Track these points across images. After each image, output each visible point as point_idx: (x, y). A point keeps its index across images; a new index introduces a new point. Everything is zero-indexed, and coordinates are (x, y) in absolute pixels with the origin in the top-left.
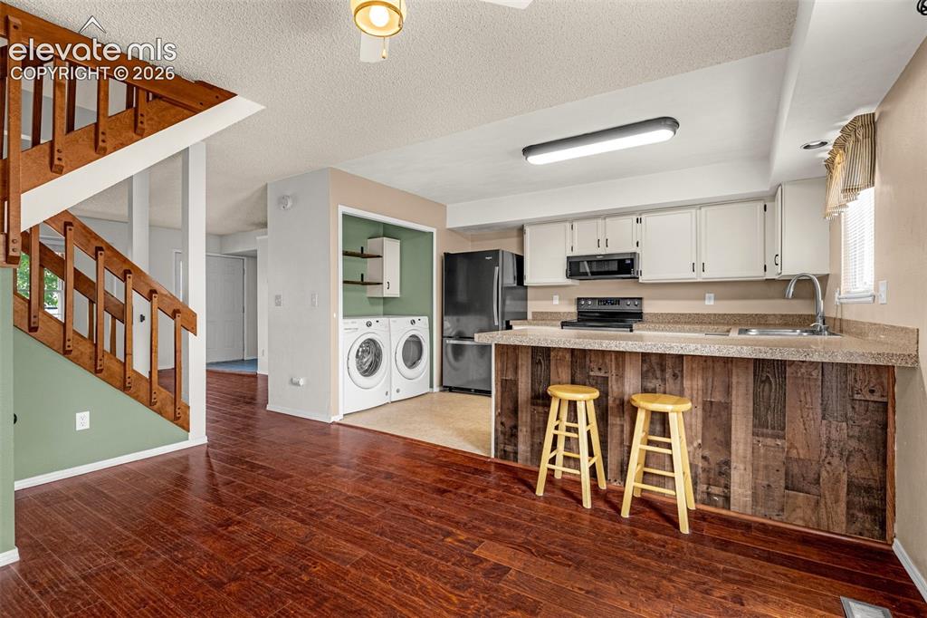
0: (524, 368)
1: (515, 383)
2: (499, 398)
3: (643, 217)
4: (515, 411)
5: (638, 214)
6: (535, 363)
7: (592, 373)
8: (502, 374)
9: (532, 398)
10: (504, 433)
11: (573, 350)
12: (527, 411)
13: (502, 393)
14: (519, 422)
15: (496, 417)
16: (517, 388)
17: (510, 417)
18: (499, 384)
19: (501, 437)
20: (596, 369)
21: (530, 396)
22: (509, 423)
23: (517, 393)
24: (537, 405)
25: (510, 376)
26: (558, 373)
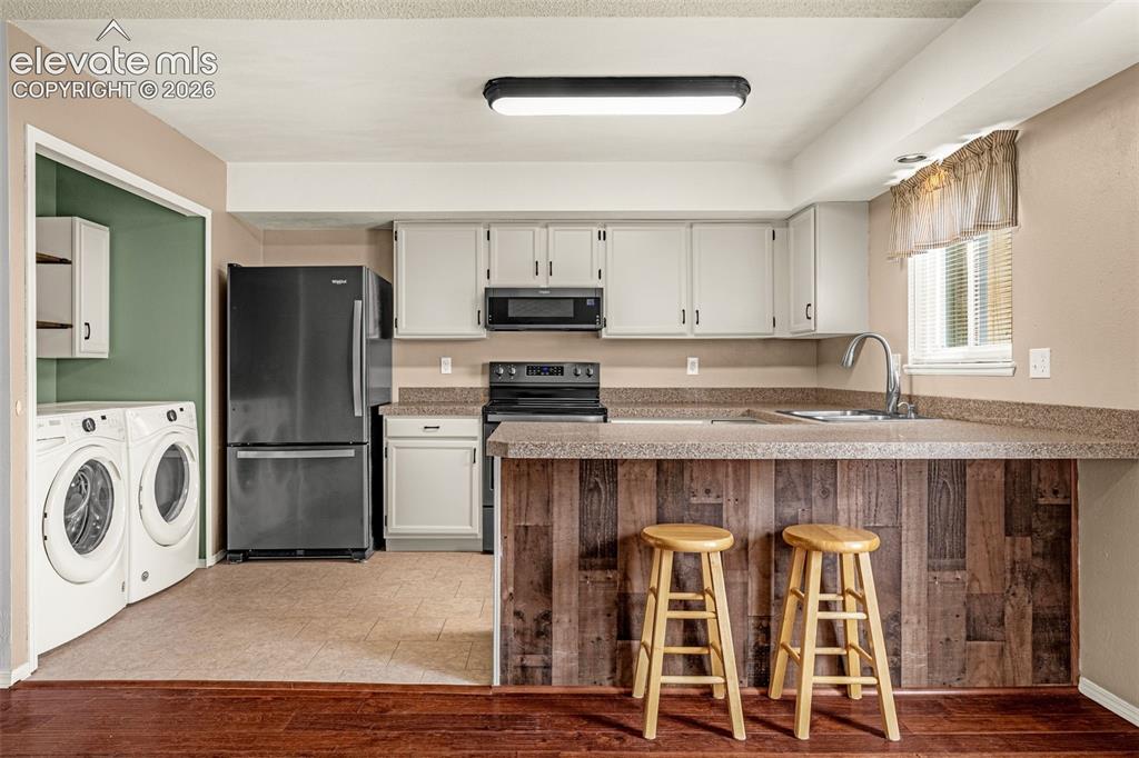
0: (566, 502)
1: (546, 532)
2: (511, 565)
3: (609, 230)
4: (546, 586)
5: (602, 226)
6: (587, 489)
7: (694, 500)
8: (518, 516)
9: (582, 556)
10: (520, 633)
11: (659, 463)
12: (570, 584)
13: (518, 553)
14: (555, 606)
15: (504, 603)
16: (550, 542)
17: (534, 599)
18: (511, 537)
19: (516, 642)
20: (701, 491)
21: (577, 554)
22: (532, 611)
23: (549, 550)
24: (592, 567)
25: (535, 520)
26: (632, 504)
